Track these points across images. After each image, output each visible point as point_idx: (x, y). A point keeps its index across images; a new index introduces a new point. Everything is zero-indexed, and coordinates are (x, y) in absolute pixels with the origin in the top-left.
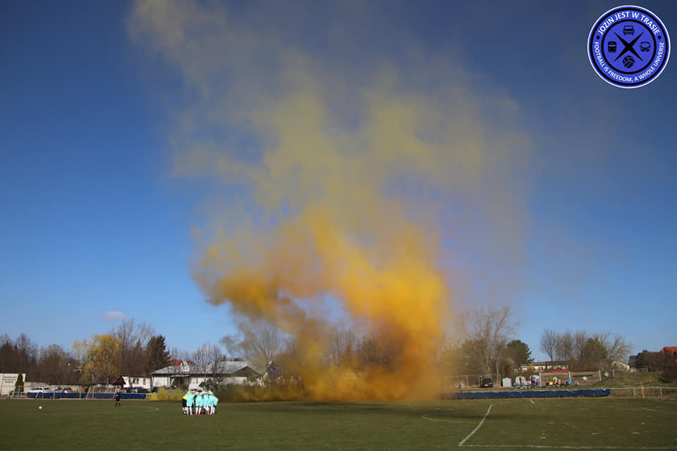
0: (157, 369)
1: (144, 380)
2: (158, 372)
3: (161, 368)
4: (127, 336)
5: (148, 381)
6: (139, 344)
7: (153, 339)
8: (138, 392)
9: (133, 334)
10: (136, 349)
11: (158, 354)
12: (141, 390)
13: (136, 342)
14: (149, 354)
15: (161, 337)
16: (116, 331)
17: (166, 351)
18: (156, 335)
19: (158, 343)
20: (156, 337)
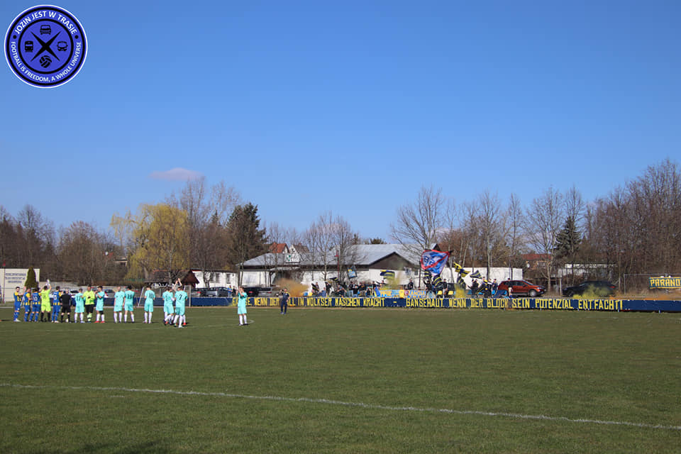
0: (247, 258)
1: (228, 276)
2: (248, 263)
3: (253, 257)
4: (195, 206)
5: (233, 277)
6: (215, 218)
7: (238, 211)
8: (220, 296)
9: (205, 202)
10: (211, 227)
11: (247, 234)
12: (223, 291)
13: (210, 216)
14: (233, 234)
15: (251, 207)
16: (178, 197)
17: (260, 228)
18: (243, 203)
19: (247, 217)
20: (243, 207)
